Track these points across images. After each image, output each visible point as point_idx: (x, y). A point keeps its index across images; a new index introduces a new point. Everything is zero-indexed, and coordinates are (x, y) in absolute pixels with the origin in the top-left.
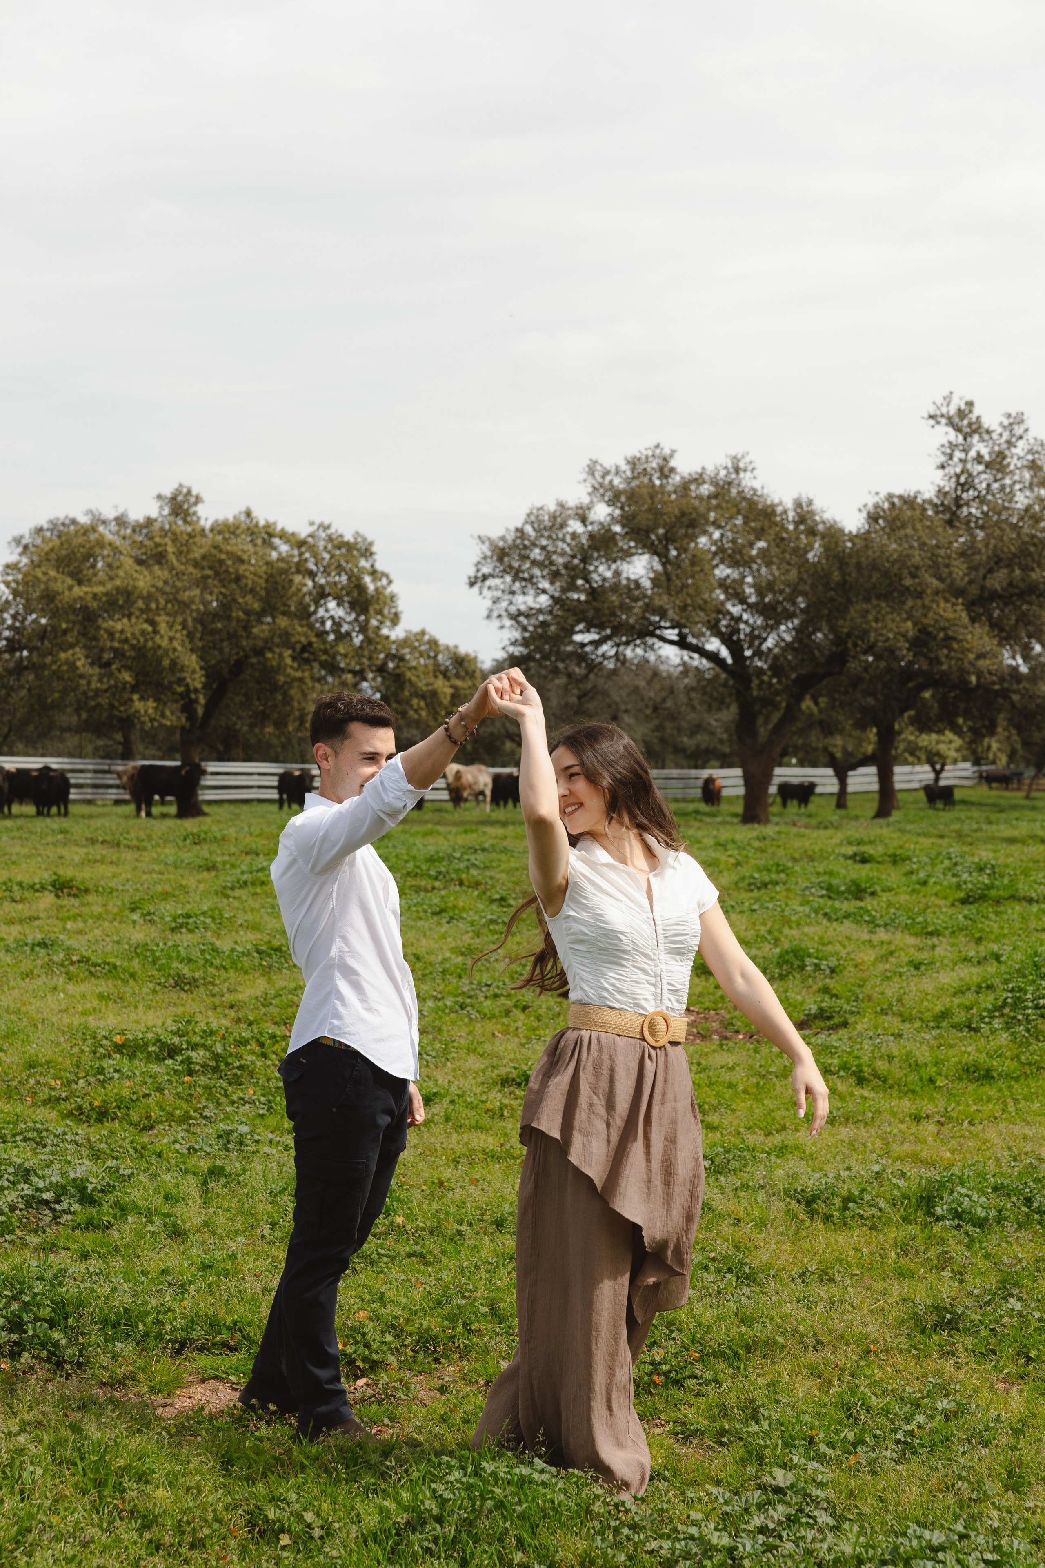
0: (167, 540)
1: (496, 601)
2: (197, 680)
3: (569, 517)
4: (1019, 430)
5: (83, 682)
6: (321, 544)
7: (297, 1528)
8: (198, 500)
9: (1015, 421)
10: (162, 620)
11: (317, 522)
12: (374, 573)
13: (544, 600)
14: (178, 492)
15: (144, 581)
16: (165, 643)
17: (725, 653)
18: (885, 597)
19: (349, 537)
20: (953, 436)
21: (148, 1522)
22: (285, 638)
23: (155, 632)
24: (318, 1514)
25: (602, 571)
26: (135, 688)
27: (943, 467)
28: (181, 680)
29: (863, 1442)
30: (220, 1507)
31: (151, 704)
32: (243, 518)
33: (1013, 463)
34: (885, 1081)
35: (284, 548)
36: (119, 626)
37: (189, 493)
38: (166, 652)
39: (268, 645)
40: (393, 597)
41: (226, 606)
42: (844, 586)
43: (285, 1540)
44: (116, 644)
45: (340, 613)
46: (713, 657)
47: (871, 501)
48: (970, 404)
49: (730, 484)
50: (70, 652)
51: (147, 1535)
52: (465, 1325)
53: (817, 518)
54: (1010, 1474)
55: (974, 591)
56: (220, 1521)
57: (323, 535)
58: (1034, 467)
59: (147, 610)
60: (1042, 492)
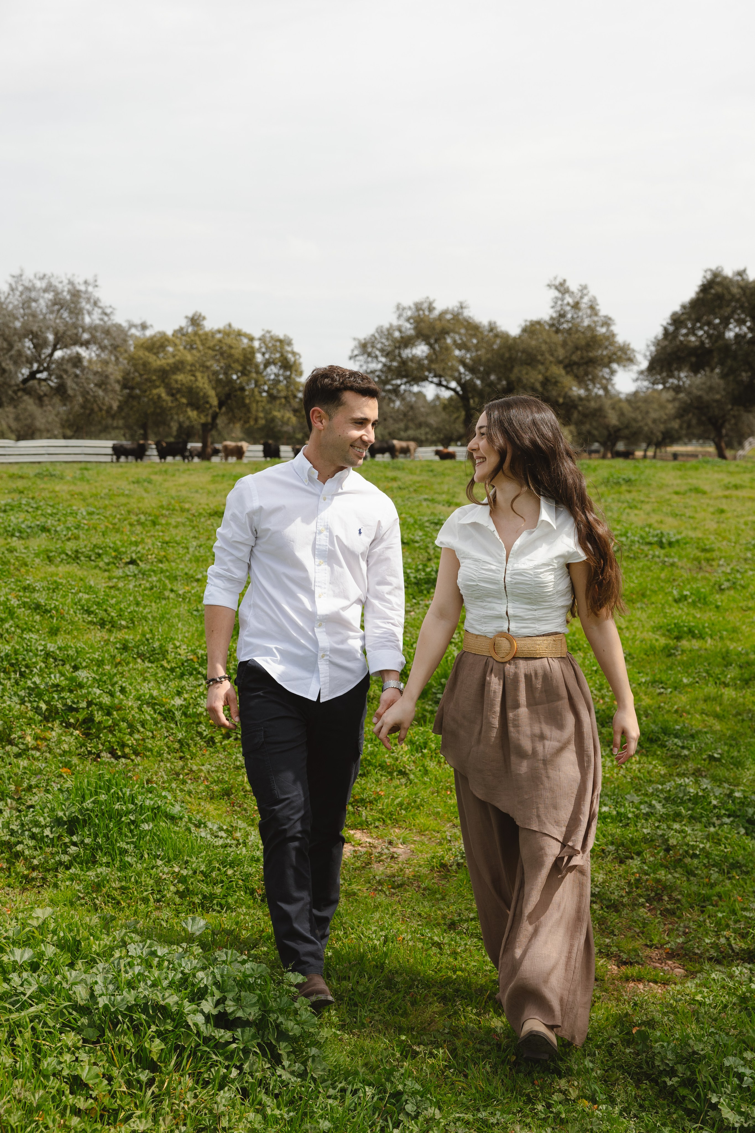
0: (197, 338)
2: (215, 402)
3: (394, 330)
4: (585, 292)
5: (164, 404)
6: (268, 339)
8: (204, 318)
9: (584, 288)
10: (199, 375)
11: (266, 329)
12: (294, 353)
13: (379, 366)
14: (195, 315)
15: (189, 358)
16: (201, 385)
17: (459, 389)
18: (529, 364)
19: (281, 337)
20: (557, 294)
23: (196, 380)
25: (407, 353)
26: (188, 406)
27: (553, 307)
28: (207, 402)
31: (195, 413)
32: (228, 327)
33: (583, 306)
35: (245, 341)
36: (179, 378)
37: (200, 315)
38: (201, 390)
40: (300, 364)
42: (511, 359)
44: (179, 386)
46: (454, 390)
47: (523, 324)
48: (565, 281)
49: (458, 314)
50: (158, 390)
53: (499, 330)
55: (567, 361)
57: (268, 335)
58: (592, 308)
59: (191, 371)
60: (596, 319)
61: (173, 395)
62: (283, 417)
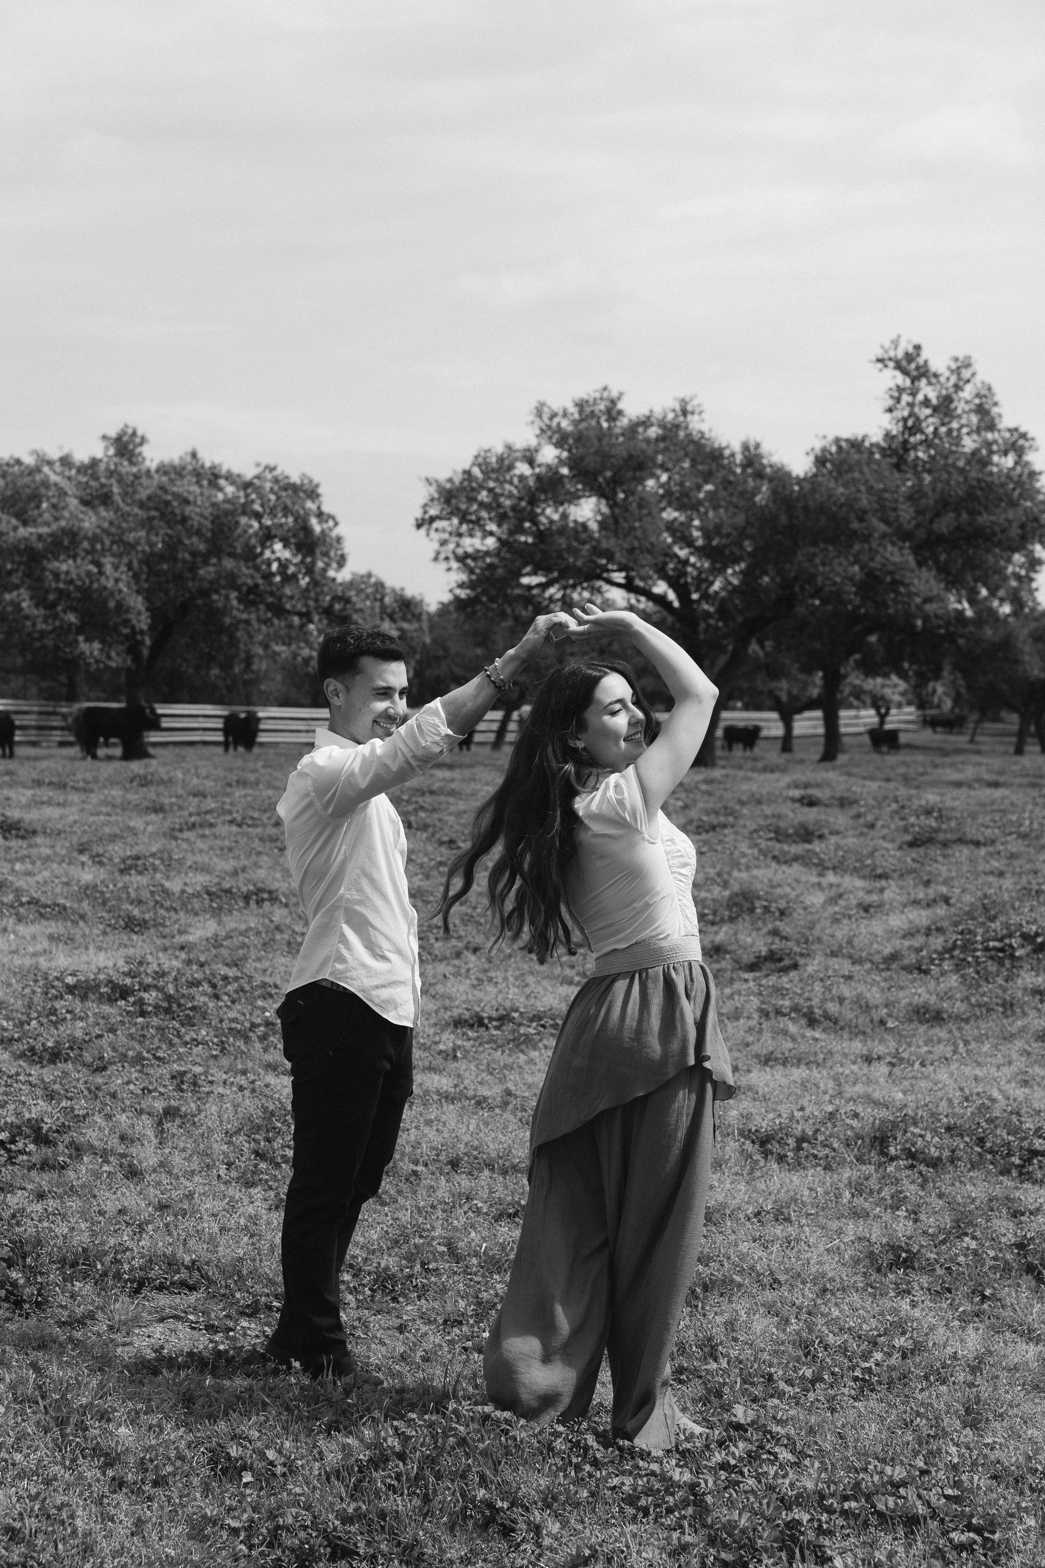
0: (113, 481)
1: (444, 543)
2: (143, 622)
3: (516, 459)
4: (966, 374)
5: (28, 623)
6: (268, 486)
7: (260, 1465)
8: (143, 440)
9: (963, 365)
10: (108, 562)
11: (264, 463)
12: (320, 515)
13: (491, 543)
14: (123, 432)
15: (89, 522)
16: (110, 584)
17: (672, 596)
18: (832, 540)
19: (295, 478)
20: (900, 379)
21: (110, 1459)
22: (231, 580)
23: (101, 573)
24: (280, 1452)
25: (551, 513)
26: (80, 630)
27: (890, 410)
28: (126, 622)
29: (821, 1380)
30: (183, 1444)
31: (97, 645)
32: (189, 459)
33: (960, 407)
34: (836, 1022)
35: (230, 490)
36: (64, 567)
37: (134, 434)
38: (112, 594)
39: (214, 586)
40: (339, 539)
41: (173, 545)
42: (791, 530)
43: (247, 1478)
44: (61, 586)
45: (286, 554)
46: (660, 600)
47: (818, 445)
48: (918, 348)
49: (677, 426)
50: (15, 593)
51: (110, 1473)
52: (423, 1264)
53: (765, 461)
54: (968, 1411)
55: (921, 534)
56: (181, 1457)
57: (269, 476)
58: (981, 411)
59: (92, 551)
60: (990, 436)
61: (52, 606)
62: (295, 656)
